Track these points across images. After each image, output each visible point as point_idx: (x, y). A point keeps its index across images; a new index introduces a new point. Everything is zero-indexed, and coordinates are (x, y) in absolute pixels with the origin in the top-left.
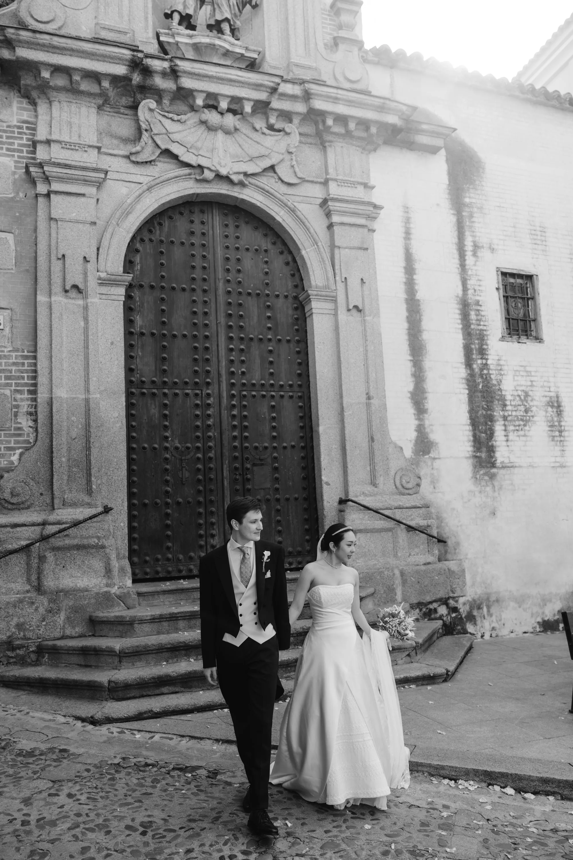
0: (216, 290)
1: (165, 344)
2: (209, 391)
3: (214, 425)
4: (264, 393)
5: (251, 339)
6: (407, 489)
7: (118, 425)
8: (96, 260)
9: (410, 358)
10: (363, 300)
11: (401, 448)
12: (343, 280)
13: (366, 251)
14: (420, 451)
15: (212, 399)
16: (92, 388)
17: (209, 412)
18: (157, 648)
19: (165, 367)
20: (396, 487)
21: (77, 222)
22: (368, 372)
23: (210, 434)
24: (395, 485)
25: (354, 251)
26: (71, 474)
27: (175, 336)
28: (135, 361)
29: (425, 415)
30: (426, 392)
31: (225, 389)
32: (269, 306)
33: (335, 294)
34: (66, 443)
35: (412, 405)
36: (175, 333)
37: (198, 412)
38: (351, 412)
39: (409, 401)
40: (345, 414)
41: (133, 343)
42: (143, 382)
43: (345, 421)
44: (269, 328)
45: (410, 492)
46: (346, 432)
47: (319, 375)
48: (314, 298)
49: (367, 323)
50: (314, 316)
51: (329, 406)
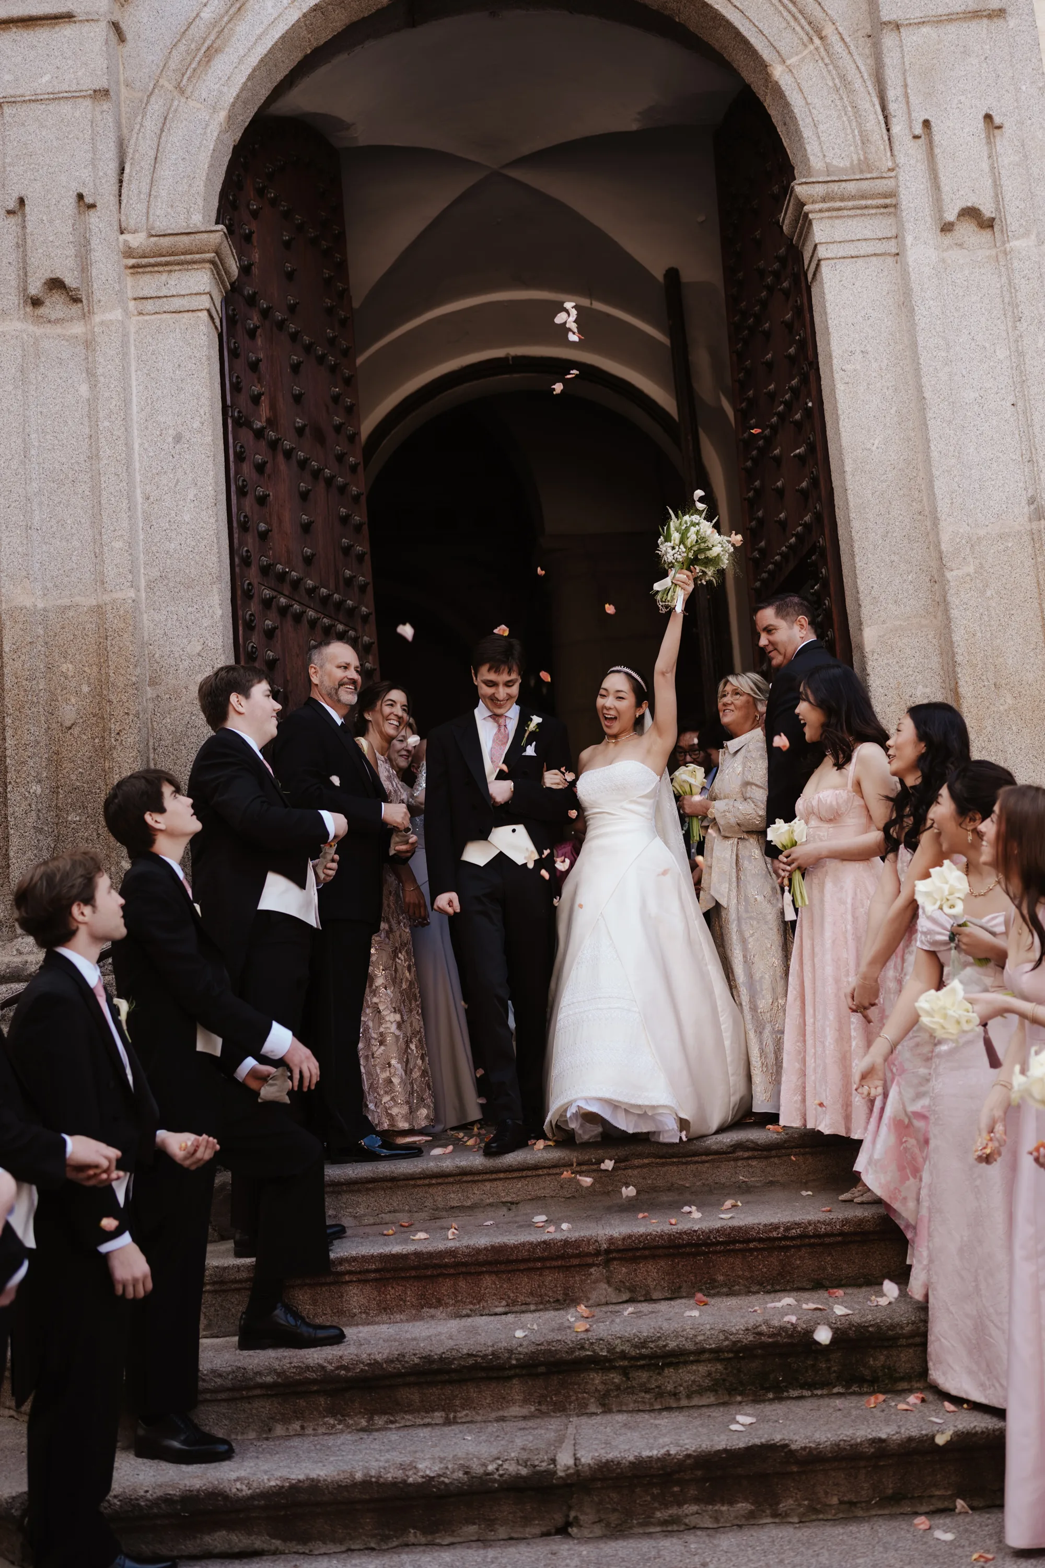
8: (113, 200)
10: (996, 184)
12: (918, 130)
13: (999, 22)
16: (110, 572)
18: (229, 1384)
21: (56, 98)
22: (1030, 425)
25: (951, 28)
26: (63, 831)
33: (891, 183)
34: (44, 741)
38: (971, 569)
40: (949, 575)
43: (953, 600)
46: (956, 638)
47: (855, 461)
48: (821, 211)
49: (1015, 264)
50: (826, 270)
51: (893, 557)
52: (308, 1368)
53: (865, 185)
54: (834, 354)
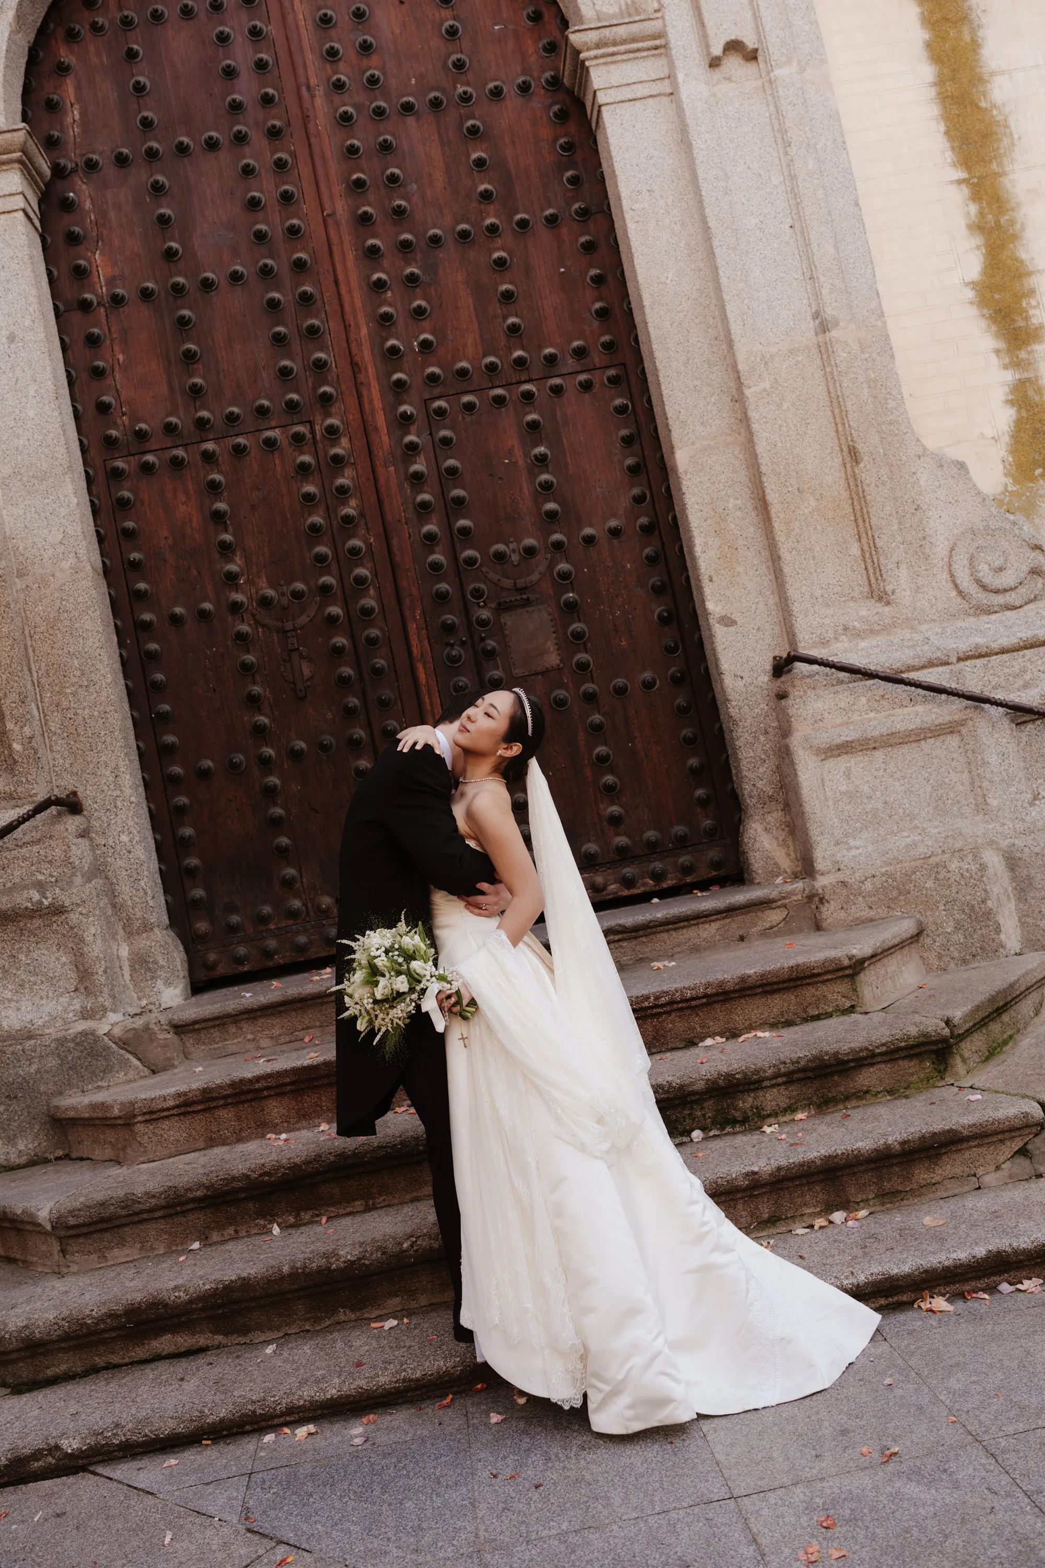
0: (305, 119)
1: (186, 312)
2: (333, 421)
3: (362, 515)
4: (499, 391)
5: (435, 240)
6: (997, 592)
7: (66, 565)
9: (962, 174)
10: (756, 17)
11: (961, 466)
14: (1035, 464)
15: (344, 441)
17: (340, 481)
18: (163, 1203)
19: (198, 380)
20: (960, 592)
22: (808, 245)
23: (356, 542)
24: (956, 586)
27: (207, 285)
28: (109, 381)
29: (1036, 347)
30: (1029, 274)
31: (378, 404)
32: (474, 131)
33: (658, 24)
35: (983, 323)
36: (210, 275)
37: (310, 488)
38: (767, 385)
39: (973, 311)
40: (748, 392)
41: (96, 331)
42: (141, 435)
43: (752, 414)
44: (486, 196)
45: (1012, 598)
46: (760, 450)
47: (652, 295)
48: (596, 57)
49: (781, 91)
50: (606, 113)
51: (698, 383)
52: (234, 1178)
53: (634, 28)
54: (623, 195)
